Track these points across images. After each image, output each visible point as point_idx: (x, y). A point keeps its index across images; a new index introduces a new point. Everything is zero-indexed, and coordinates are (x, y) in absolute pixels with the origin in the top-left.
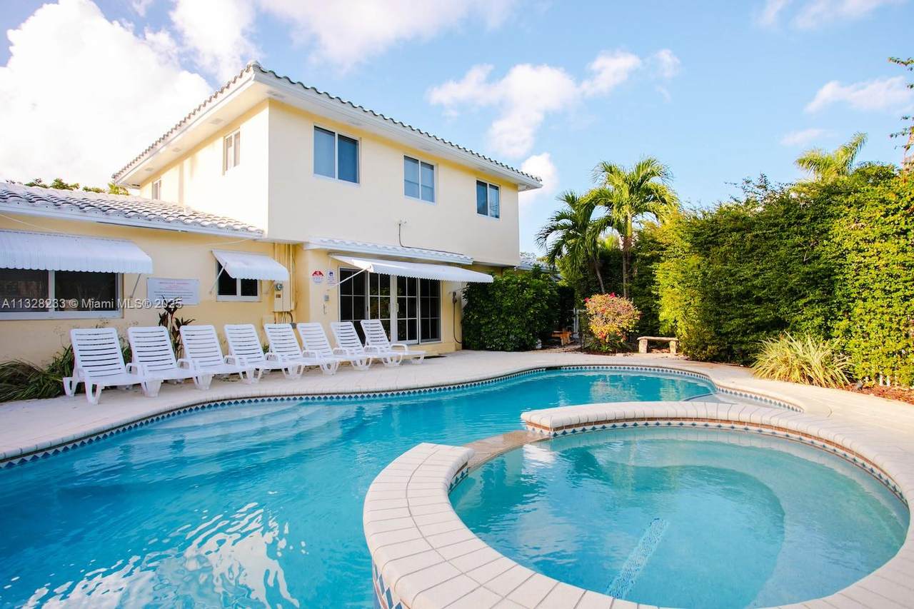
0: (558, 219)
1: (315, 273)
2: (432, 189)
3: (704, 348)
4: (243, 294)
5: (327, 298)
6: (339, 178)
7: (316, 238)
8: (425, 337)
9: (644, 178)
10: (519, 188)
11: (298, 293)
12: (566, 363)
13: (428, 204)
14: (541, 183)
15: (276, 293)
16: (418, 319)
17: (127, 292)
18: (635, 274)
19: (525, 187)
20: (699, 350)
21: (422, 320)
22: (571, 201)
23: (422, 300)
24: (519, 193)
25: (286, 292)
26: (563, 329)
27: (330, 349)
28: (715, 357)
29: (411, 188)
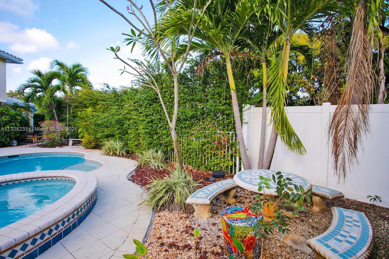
0: (33, 82)
3: (90, 144)
9: (77, 72)
12: (22, 153)
14: (22, 61)
18: (71, 112)
19: (11, 61)
20: (88, 145)
22: (39, 74)
24: (6, 63)
26: (35, 135)
28: (95, 147)
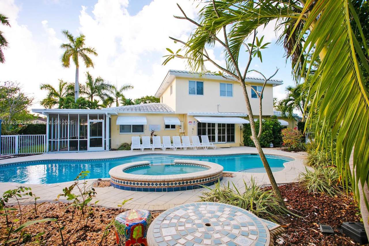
1: (190, 122)
2: (232, 92)
4: (171, 128)
5: (193, 129)
6: (197, 94)
7: (189, 112)
8: (228, 141)
10: (273, 86)
11: (185, 127)
13: (230, 98)
15: (180, 128)
16: (226, 135)
17: (145, 128)
19: (275, 85)
21: (227, 136)
23: (227, 129)
24: (273, 88)
25: (182, 127)
27: (190, 144)
29: (222, 93)
